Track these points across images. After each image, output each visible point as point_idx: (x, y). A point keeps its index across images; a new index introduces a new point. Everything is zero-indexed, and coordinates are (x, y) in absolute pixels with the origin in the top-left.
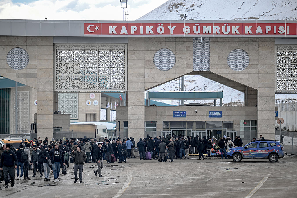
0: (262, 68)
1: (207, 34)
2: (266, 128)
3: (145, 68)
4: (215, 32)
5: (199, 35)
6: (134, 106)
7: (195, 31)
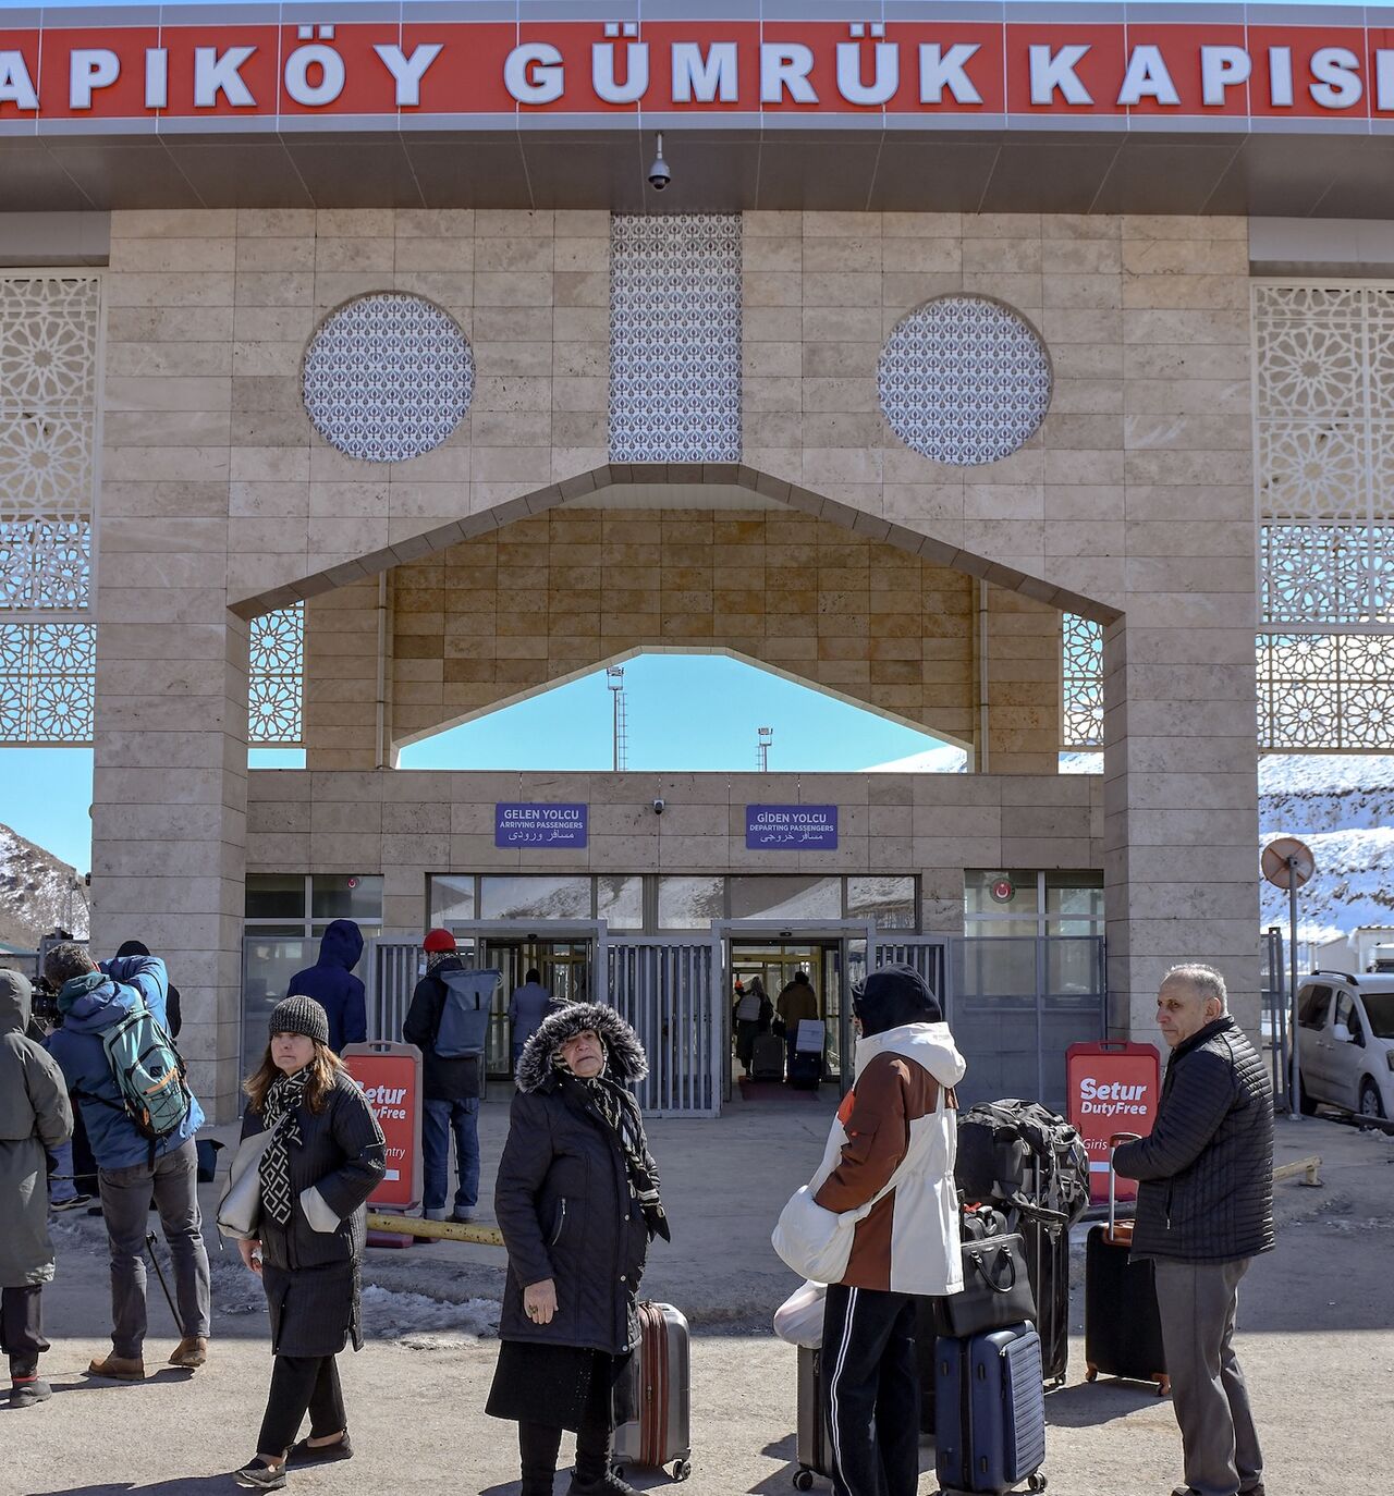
0: (1151, 439)
1: (705, 106)
2: (1186, 910)
3: (235, 442)
4: (770, 92)
5: (640, 121)
6: (138, 739)
7: (604, 84)
